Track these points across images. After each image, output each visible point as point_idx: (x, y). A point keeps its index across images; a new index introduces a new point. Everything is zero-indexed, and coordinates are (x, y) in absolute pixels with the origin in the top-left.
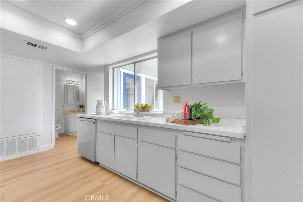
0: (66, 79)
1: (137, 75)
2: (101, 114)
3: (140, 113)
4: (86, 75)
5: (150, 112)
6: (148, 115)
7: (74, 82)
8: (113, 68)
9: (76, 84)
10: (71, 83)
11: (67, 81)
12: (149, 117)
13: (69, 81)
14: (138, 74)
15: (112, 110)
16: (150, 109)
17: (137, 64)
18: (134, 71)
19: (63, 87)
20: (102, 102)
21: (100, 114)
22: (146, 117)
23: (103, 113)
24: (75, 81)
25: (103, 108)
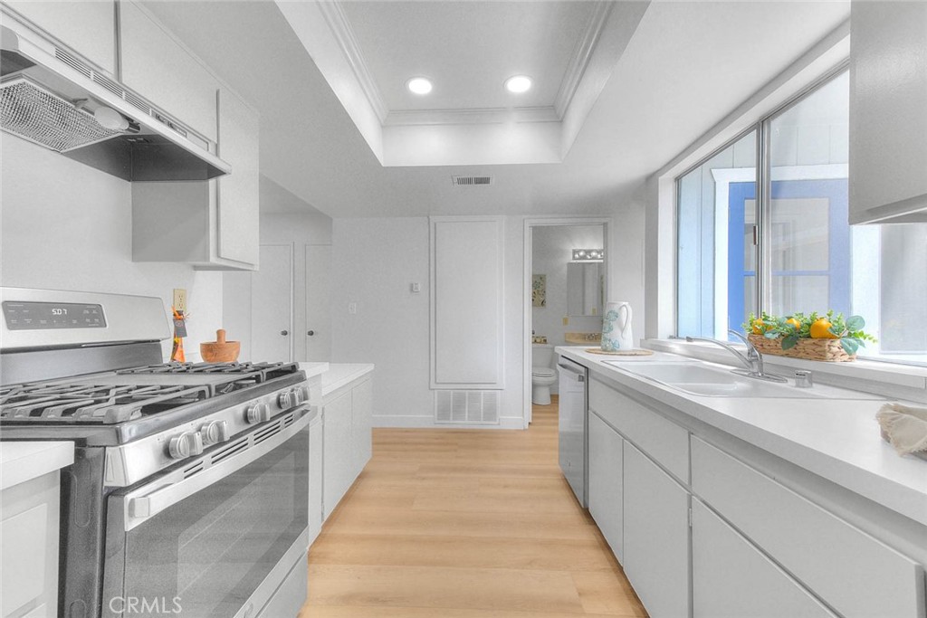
0: (570, 248)
1: (774, 178)
2: (615, 351)
3: (766, 358)
4: (605, 225)
5: (838, 361)
6: (812, 378)
7: (589, 252)
8: (678, 180)
9: (594, 258)
10: (584, 258)
11: (575, 252)
12: (817, 390)
13: (578, 252)
14: (777, 174)
15: (671, 337)
16: (837, 343)
17: (776, 124)
18: (755, 163)
19: (565, 270)
20: (620, 308)
21: (612, 350)
22: (798, 386)
23: (621, 348)
24: (592, 251)
25: (622, 330)
